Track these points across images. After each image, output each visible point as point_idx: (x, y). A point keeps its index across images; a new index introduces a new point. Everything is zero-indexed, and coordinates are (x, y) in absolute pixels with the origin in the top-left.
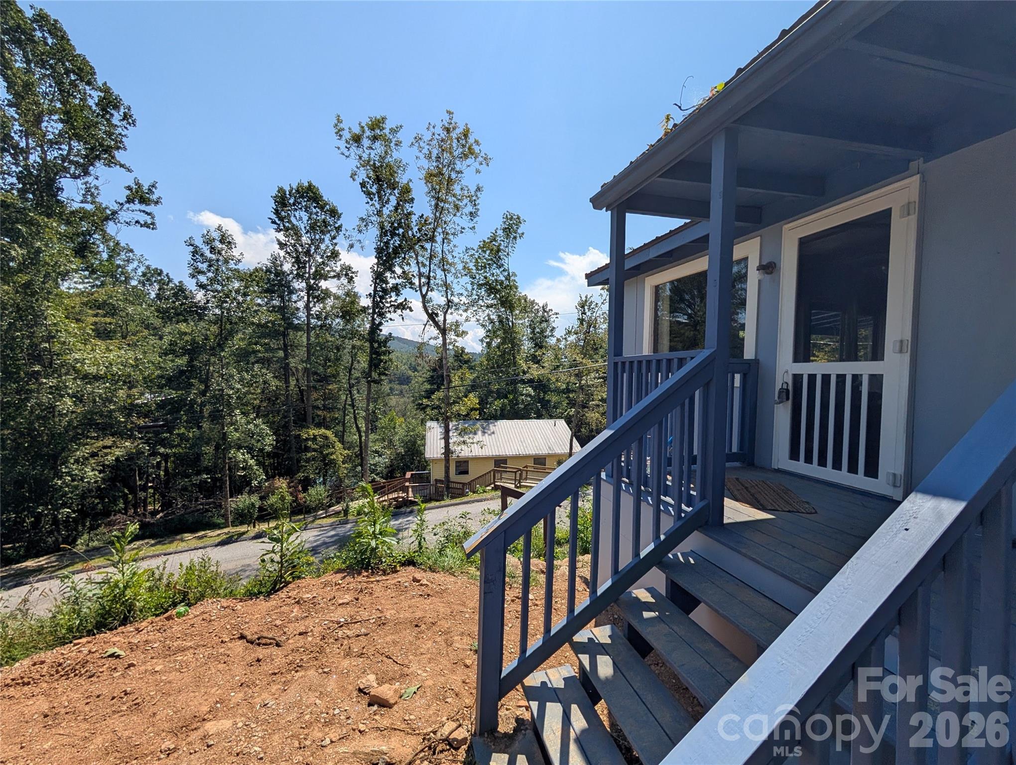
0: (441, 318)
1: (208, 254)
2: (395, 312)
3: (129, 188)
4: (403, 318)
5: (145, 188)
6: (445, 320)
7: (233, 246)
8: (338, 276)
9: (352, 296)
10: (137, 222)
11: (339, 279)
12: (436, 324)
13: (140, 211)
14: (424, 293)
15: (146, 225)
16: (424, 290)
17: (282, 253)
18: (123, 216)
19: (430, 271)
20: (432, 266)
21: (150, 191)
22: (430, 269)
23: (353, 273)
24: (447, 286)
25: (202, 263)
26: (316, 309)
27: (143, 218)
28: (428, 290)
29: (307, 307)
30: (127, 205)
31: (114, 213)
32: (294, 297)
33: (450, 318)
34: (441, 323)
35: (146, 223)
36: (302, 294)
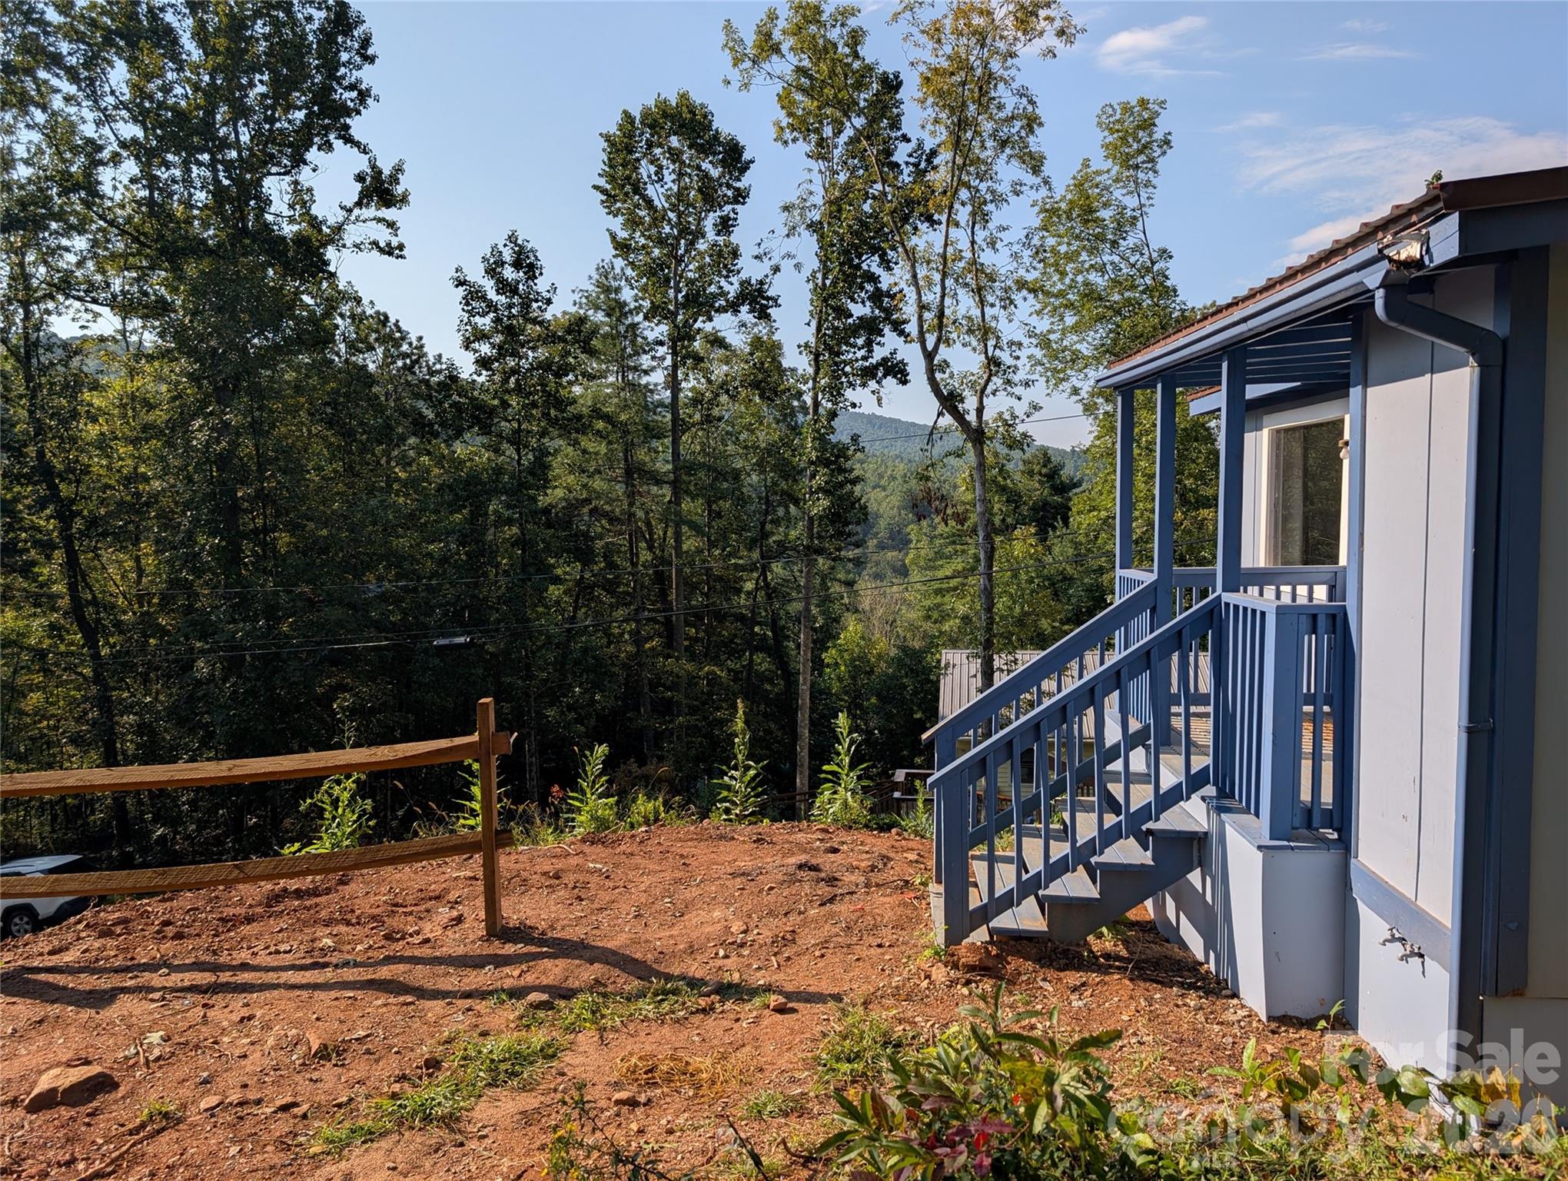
0: (970, 404)
1: (492, 295)
2: (864, 385)
3: (360, 178)
4: (879, 400)
5: (386, 172)
6: (980, 411)
7: (537, 273)
8: (733, 307)
9: (767, 350)
10: (375, 244)
11: (736, 312)
12: (959, 417)
13: (379, 220)
14: (930, 346)
15: (389, 251)
16: (931, 340)
17: (619, 263)
18: (353, 234)
19: (943, 297)
20: (949, 282)
21: (394, 179)
22: (943, 288)
23: (768, 299)
24: (985, 332)
25: (483, 316)
26: (691, 383)
27: (383, 235)
28: (939, 340)
29: (673, 384)
30: (356, 212)
31: (339, 229)
32: (645, 361)
33: (995, 406)
34: (971, 418)
35: (389, 244)
36: (662, 351)
